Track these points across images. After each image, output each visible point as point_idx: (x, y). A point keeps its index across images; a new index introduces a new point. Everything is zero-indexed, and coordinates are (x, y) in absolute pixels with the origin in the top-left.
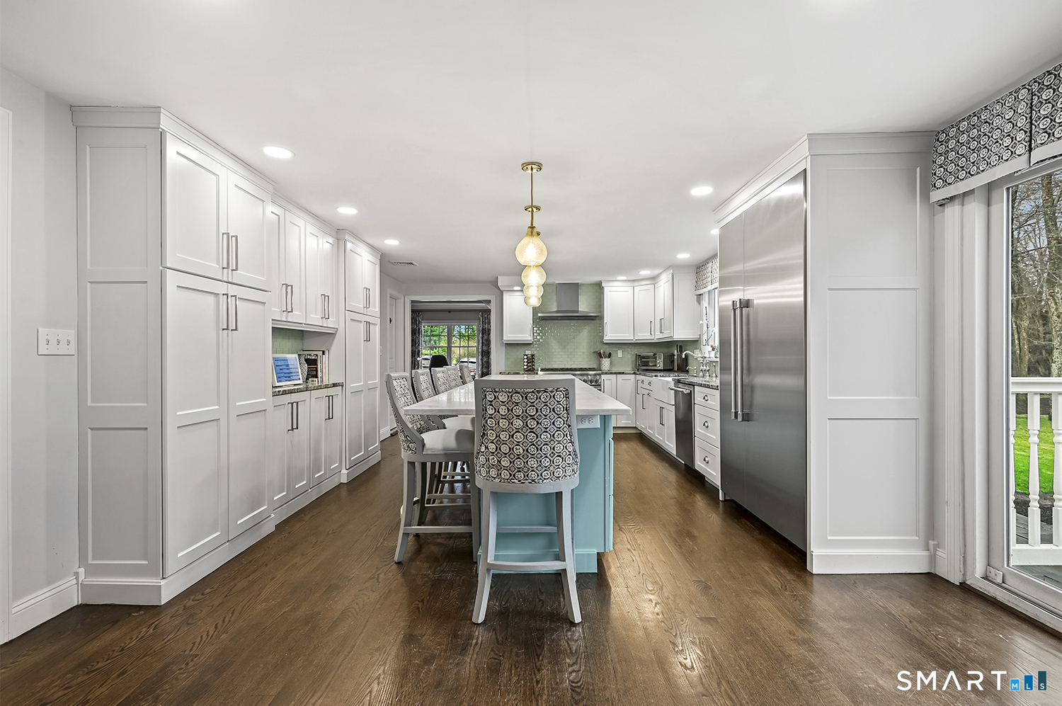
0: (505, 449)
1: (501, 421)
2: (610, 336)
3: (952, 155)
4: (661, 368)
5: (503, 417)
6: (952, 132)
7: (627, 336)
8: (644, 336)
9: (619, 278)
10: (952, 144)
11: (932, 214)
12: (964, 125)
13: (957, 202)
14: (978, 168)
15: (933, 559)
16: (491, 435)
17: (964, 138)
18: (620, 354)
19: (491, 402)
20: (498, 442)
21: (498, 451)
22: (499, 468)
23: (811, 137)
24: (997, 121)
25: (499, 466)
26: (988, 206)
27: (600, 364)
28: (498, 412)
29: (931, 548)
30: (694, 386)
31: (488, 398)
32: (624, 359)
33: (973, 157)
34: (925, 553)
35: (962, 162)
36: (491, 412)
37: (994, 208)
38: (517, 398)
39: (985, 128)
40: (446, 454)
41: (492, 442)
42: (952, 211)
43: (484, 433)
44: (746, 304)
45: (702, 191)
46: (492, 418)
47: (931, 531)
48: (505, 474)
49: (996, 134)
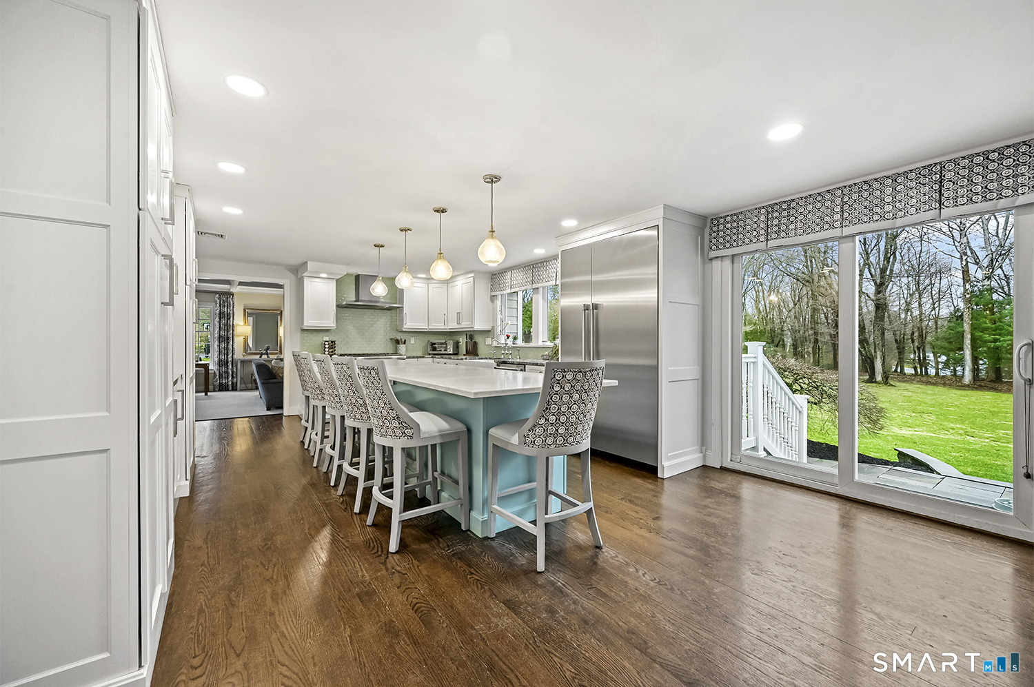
0: (563, 419)
1: (564, 396)
2: (408, 325)
3: (721, 233)
4: (451, 352)
5: (567, 393)
6: (721, 221)
7: (422, 326)
8: (439, 326)
9: (419, 276)
10: (721, 227)
11: (704, 263)
12: (728, 219)
13: (719, 259)
14: (738, 244)
15: (704, 457)
16: (554, 408)
17: (729, 226)
18: (413, 341)
19: (559, 380)
20: (559, 413)
21: (558, 421)
22: (556, 435)
23: (666, 206)
24: (748, 221)
25: (556, 434)
26: (733, 263)
27: (396, 349)
28: (564, 389)
29: (704, 451)
30: (525, 365)
31: (557, 378)
32: (415, 345)
33: (734, 237)
34: (701, 455)
35: (728, 238)
36: (557, 388)
37: (735, 265)
38: (579, 376)
39: (741, 223)
40: (441, 435)
41: (553, 415)
42: (717, 264)
43: (547, 408)
44: (596, 307)
45: (569, 223)
46: (557, 394)
47: (703, 442)
48: (560, 440)
49: (748, 228)
